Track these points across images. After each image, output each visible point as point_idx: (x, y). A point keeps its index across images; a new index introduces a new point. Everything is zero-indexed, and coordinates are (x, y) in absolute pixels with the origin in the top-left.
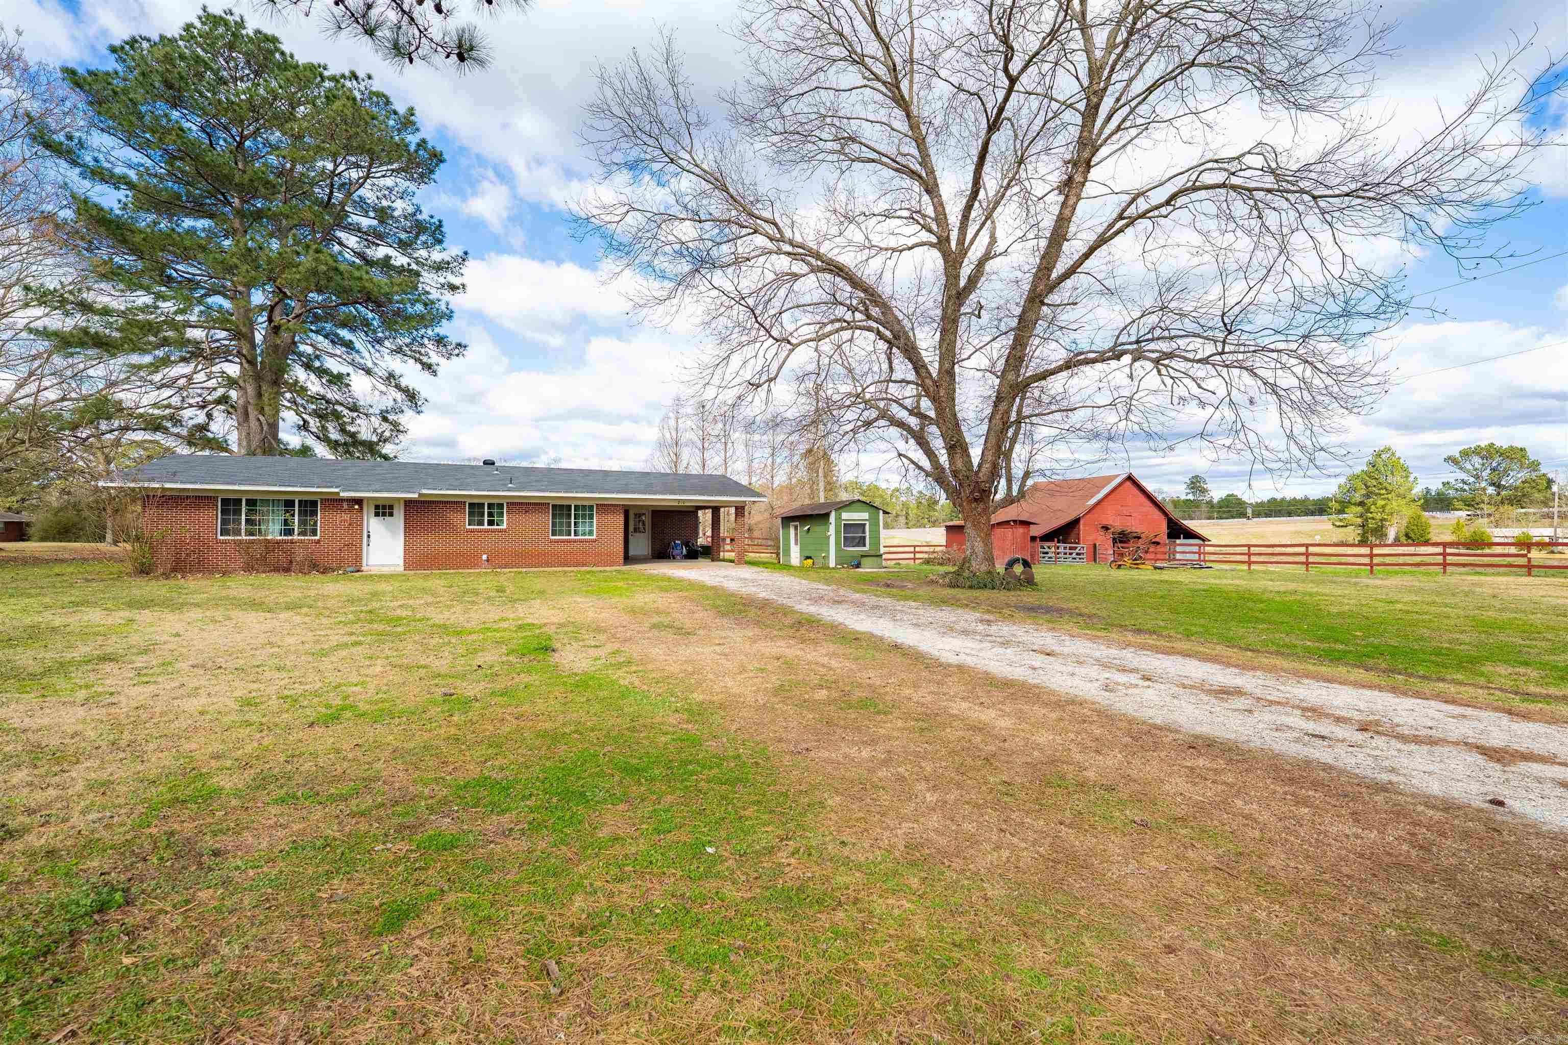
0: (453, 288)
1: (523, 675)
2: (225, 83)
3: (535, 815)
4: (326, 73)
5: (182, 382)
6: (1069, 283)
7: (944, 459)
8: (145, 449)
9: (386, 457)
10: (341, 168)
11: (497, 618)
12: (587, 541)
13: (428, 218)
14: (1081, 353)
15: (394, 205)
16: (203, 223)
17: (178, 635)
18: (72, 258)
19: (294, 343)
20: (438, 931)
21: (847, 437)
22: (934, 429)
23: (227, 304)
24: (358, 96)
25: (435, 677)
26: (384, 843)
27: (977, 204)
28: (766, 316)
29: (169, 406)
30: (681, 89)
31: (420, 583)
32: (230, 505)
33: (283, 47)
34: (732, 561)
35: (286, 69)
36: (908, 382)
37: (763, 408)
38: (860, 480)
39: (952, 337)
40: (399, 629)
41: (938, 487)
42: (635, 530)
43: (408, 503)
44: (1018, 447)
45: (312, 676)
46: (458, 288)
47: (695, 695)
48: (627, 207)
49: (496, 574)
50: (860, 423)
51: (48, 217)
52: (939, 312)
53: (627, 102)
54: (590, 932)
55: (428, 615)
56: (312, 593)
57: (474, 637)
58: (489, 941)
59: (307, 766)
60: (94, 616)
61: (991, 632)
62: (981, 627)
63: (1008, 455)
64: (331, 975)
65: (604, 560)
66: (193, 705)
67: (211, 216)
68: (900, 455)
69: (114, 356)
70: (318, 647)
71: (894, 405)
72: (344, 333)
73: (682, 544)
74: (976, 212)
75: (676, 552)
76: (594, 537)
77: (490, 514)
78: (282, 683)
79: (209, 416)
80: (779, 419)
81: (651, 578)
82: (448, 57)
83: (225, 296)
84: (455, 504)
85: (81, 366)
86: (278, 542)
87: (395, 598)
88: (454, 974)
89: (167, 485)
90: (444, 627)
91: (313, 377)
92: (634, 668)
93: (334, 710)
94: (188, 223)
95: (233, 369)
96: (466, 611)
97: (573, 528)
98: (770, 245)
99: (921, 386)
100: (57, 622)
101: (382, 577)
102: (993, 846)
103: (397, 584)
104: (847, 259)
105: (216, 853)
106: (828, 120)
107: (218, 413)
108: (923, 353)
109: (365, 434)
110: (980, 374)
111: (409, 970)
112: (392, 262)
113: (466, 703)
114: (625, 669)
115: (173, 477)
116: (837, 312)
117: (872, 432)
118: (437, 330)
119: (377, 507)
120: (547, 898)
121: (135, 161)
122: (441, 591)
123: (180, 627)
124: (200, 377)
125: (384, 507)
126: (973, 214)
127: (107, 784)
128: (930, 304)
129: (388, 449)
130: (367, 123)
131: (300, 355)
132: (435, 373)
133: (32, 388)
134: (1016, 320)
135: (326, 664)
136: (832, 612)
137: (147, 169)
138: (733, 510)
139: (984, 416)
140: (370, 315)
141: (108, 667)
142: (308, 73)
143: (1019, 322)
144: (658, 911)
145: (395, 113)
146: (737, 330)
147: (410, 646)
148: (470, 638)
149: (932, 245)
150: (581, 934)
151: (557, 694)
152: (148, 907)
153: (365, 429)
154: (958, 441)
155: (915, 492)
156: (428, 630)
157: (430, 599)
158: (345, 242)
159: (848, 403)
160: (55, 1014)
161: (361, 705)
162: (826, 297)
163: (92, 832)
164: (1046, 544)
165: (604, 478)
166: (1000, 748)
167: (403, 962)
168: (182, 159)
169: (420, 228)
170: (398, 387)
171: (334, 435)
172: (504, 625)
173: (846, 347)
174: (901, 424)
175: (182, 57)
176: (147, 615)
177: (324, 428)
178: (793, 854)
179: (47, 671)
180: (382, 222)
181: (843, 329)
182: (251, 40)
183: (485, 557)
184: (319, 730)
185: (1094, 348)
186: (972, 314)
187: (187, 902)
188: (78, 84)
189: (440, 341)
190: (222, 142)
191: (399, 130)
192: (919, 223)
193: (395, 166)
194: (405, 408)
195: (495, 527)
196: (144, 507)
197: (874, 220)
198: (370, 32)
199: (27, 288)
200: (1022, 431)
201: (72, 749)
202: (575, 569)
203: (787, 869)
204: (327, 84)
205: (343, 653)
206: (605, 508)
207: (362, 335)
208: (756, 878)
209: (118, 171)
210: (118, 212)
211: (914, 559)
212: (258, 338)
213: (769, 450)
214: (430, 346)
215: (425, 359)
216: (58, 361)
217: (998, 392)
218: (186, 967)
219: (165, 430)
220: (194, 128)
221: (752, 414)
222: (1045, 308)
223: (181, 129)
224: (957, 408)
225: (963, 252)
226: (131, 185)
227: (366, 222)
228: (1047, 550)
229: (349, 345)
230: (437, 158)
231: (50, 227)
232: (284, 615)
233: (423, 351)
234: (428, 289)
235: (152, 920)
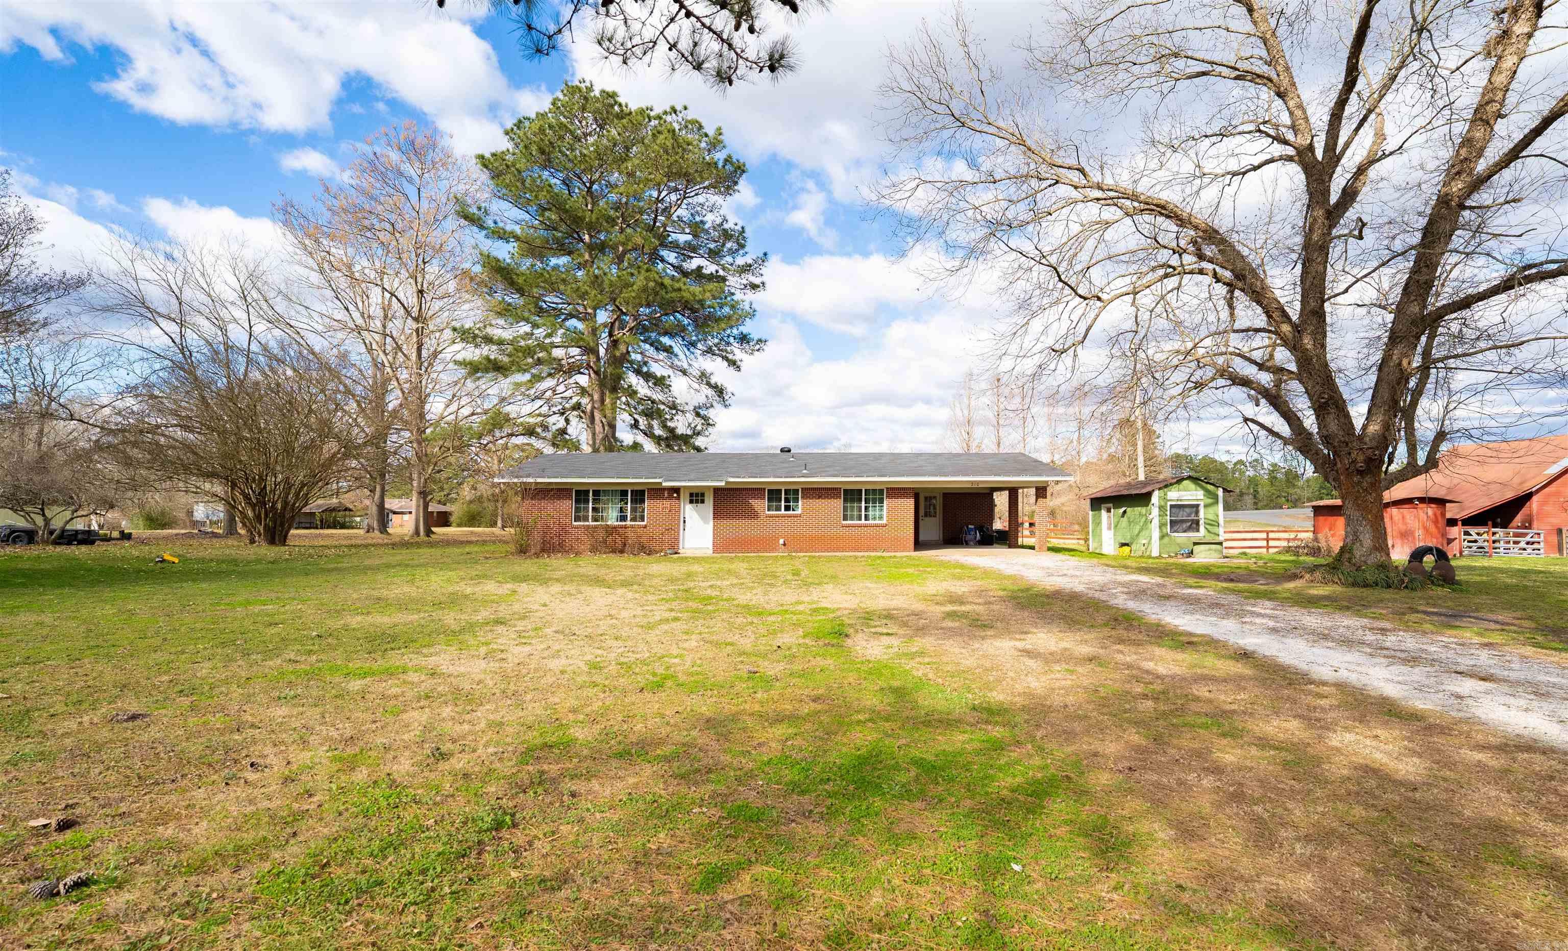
0: (754, 287)
1: (818, 659)
2: (579, 140)
3: (833, 801)
4: (652, 114)
5: (549, 393)
6: (1507, 174)
7: (1310, 421)
8: (523, 451)
9: (698, 450)
10: (664, 194)
11: (793, 601)
12: (877, 526)
13: (733, 226)
14: (1530, 267)
15: (705, 219)
16: (563, 260)
17: (545, 605)
18: (479, 303)
19: (628, 352)
20: (746, 899)
21: (1174, 403)
22: (1295, 386)
23: (580, 326)
24: (676, 126)
25: (740, 655)
26: (700, 806)
27: (1353, 96)
28: (1071, 272)
29: (540, 415)
30: (972, 48)
31: (727, 566)
32: (581, 495)
33: (620, 100)
34: (1033, 548)
35: (622, 118)
36: (1257, 330)
37: (1069, 376)
38: (1192, 452)
39: (1321, 268)
40: (710, 608)
41: (1301, 458)
42: (926, 515)
43: (717, 490)
44: (1424, 403)
45: (642, 646)
46: (758, 286)
47: (995, 694)
48: (917, 181)
49: (792, 558)
50: (1191, 385)
51: (465, 273)
52: (1299, 239)
53: (916, 74)
54: (889, 931)
55: (733, 596)
56: (641, 572)
57: (772, 619)
58: (792, 919)
59: (639, 726)
60: (490, 587)
61: (1388, 644)
62: (1370, 637)
63: (1409, 414)
64: (659, 921)
65: (895, 545)
66: (555, 664)
67: (570, 253)
68: (1246, 420)
69: (506, 376)
70: (646, 620)
71: (1238, 360)
72: (666, 340)
73: (976, 529)
74: (1353, 107)
75: (969, 537)
76: (884, 522)
77: (787, 500)
78: (620, 650)
79: (567, 421)
80: (1086, 389)
81: (942, 564)
82: (761, 71)
83: (579, 319)
84: (756, 491)
85: (484, 387)
86: (615, 528)
87: (706, 579)
88: (761, 944)
89: (539, 480)
90: (746, 607)
91: (642, 381)
92: (927, 660)
93: (658, 679)
94: (554, 261)
95: (583, 380)
96: (766, 593)
97: (863, 513)
98: (1075, 194)
99: (1276, 333)
100: (469, 590)
101: (697, 560)
102: (1400, 927)
103: (707, 566)
104: (1171, 196)
105: (573, 795)
106: (1145, 40)
107: (573, 416)
108: (1278, 293)
109: (682, 429)
110: (1363, 311)
111: (723, 932)
112: (704, 271)
113: (769, 682)
114: (918, 659)
115: (542, 473)
116: (1159, 257)
117: (1207, 394)
118: (741, 328)
119: (691, 495)
120: (844, 886)
121: (519, 217)
122: (744, 572)
123: (546, 598)
124: (561, 388)
125: (697, 495)
126: (1348, 110)
127: (501, 724)
128: (1288, 230)
129: (700, 442)
130: (684, 150)
131: (632, 362)
132: (738, 368)
133: (454, 407)
134: (1419, 235)
135: (652, 636)
136: (1157, 609)
137: (527, 222)
138: (1033, 491)
139: (1369, 363)
140: (686, 321)
141: (500, 629)
142: (640, 118)
143: (1424, 236)
144: (959, 924)
145: (706, 135)
146: (1037, 292)
147: (718, 625)
148: (769, 619)
149: (1290, 159)
150: (880, 931)
151: (851, 680)
152: (527, 832)
153: (681, 425)
154: (1331, 398)
155: (1265, 465)
156: (733, 609)
157: (735, 581)
158: (667, 258)
159: (1175, 362)
160: (470, 906)
161: (680, 675)
162: (1144, 242)
163: (491, 763)
164: (1473, 531)
165: (895, 460)
166: (1408, 799)
167: (718, 922)
168: (550, 210)
169: (727, 235)
170: (709, 384)
171: (658, 432)
172: (801, 608)
173: (1171, 298)
174: (1245, 382)
175: (551, 127)
176: (524, 587)
177: (650, 426)
178: (1115, 889)
179: (463, 630)
180: (695, 236)
181: (1166, 276)
182: (597, 100)
183: (781, 541)
184: (647, 695)
185: (1553, 256)
186: (1350, 234)
187: (553, 833)
188: (485, 166)
189: (744, 339)
190: (577, 191)
191: (709, 151)
192: (1268, 135)
193: (707, 183)
194: (715, 404)
195: (791, 512)
196: (523, 498)
197: (1207, 142)
198: (698, 67)
199: (455, 329)
200: (1432, 379)
201: (478, 694)
202: (866, 554)
203: (1109, 906)
204: (654, 123)
205: (665, 627)
206: (896, 492)
207: (680, 340)
208: (1070, 909)
209: (509, 228)
210: (509, 261)
211: (1268, 547)
212: (602, 352)
213: (1075, 424)
214: (735, 344)
215: (730, 356)
216: (470, 384)
217: (1392, 331)
218: (553, 889)
219: (537, 436)
220: (558, 182)
221: (1056, 384)
222: (1466, 213)
223: (550, 186)
224: (1328, 356)
225: (1333, 157)
226: (517, 238)
227: (683, 238)
228: (1475, 537)
229: (668, 350)
230: (740, 169)
231: (467, 280)
232: (620, 591)
233: (729, 349)
234: (733, 291)
235: (530, 843)
